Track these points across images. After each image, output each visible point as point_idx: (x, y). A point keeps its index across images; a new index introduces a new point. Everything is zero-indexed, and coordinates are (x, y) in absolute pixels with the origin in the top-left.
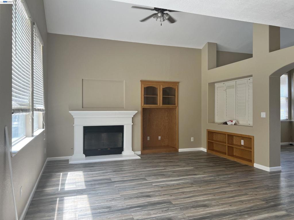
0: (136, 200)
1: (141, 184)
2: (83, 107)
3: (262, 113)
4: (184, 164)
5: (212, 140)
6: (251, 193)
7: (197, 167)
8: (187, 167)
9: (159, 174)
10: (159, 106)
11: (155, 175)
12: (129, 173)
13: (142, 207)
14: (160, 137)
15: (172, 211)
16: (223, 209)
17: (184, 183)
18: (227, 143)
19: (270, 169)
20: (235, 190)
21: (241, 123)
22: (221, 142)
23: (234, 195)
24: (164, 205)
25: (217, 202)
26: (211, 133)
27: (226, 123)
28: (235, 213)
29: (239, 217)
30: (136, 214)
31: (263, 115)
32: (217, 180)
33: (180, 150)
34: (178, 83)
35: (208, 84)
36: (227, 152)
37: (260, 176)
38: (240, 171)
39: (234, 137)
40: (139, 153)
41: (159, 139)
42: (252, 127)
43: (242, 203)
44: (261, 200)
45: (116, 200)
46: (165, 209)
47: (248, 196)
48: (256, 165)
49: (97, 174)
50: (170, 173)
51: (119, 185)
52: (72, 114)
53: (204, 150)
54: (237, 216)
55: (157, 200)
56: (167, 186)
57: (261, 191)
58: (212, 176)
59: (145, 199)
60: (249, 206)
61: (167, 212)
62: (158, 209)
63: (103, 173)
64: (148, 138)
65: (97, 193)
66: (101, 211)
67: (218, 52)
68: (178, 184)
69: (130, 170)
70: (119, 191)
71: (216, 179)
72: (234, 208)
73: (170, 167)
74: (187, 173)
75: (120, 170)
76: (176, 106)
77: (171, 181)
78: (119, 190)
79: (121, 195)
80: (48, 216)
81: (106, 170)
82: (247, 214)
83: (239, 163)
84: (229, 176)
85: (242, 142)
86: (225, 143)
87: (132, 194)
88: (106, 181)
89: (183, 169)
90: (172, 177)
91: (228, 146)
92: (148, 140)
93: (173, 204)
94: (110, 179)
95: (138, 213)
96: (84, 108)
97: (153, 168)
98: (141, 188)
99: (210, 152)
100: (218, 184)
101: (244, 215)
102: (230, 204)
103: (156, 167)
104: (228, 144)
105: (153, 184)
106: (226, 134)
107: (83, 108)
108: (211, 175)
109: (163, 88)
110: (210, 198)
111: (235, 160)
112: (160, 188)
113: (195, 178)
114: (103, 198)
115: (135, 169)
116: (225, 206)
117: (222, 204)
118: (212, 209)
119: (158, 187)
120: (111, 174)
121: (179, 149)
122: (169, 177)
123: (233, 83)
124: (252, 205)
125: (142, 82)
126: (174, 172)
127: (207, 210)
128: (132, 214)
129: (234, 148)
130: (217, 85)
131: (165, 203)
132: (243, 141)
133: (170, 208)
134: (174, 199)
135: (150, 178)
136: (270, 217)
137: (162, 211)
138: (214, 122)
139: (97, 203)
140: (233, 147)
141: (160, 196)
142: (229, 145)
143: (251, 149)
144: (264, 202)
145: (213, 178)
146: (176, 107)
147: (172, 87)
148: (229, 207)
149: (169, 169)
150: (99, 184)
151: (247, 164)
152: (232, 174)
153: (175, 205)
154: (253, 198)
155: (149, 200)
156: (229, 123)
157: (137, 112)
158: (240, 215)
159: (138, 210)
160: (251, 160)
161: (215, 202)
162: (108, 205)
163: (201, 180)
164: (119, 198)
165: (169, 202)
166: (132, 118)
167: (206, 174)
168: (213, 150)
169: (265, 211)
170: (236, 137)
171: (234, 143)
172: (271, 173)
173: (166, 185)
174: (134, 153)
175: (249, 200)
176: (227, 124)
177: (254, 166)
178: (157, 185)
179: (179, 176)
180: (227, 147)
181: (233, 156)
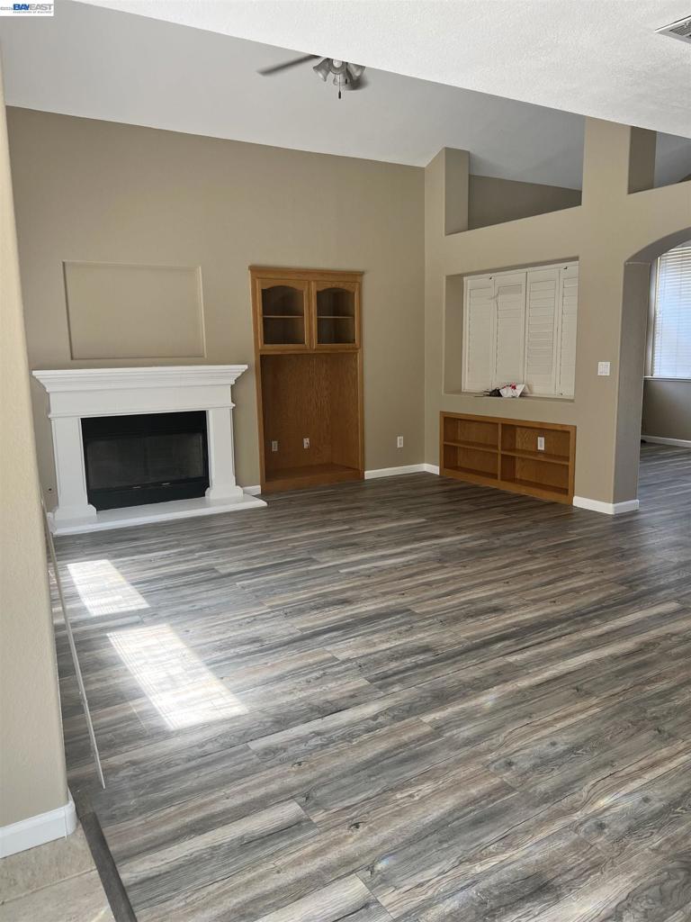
0: (315, 615)
1: (308, 573)
2: (75, 356)
3: (600, 363)
4: (395, 512)
5: (455, 441)
6: (589, 569)
7: (432, 516)
8: (406, 519)
9: (344, 542)
10: (308, 347)
11: (333, 547)
12: (259, 547)
13: (345, 628)
14: (306, 441)
15: (422, 629)
16: (541, 613)
17: (420, 561)
18: (500, 448)
19: (615, 508)
20: (550, 567)
21: (538, 390)
22: (479, 445)
23: (552, 577)
24: (398, 619)
25: (521, 597)
26: (451, 423)
27: (497, 393)
28: (570, 619)
29: (582, 625)
30: (337, 647)
31: (604, 368)
32: (498, 545)
33: (369, 474)
34: (361, 274)
35: (444, 278)
36: (499, 473)
37: (596, 527)
38: (545, 520)
39: (518, 429)
40: (257, 489)
41: (306, 446)
42: (572, 401)
43: (577, 595)
44: (615, 582)
45: (263, 619)
46: (404, 628)
47: (584, 577)
48: (579, 502)
49: (162, 558)
50: (370, 539)
51: (249, 582)
52: (41, 381)
53: (433, 469)
54: (577, 623)
55: (373, 607)
56: (379, 571)
57: (609, 563)
58: (482, 538)
59: (342, 610)
60: (595, 598)
61: (412, 635)
62: (386, 629)
63: (180, 554)
64: (275, 446)
65: (196, 608)
66: (240, 650)
67: (472, 179)
68: (407, 565)
69: (255, 540)
70: (257, 596)
71: (493, 543)
72: (563, 607)
73: (363, 522)
74: (414, 535)
75: (226, 542)
76: (358, 347)
77: (383, 557)
78: (258, 594)
79: (271, 607)
80: (98, 680)
81: (184, 546)
82: (597, 617)
83: (533, 500)
84: (524, 533)
85: (541, 444)
86: (496, 447)
87: (299, 601)
88: (202, 575)
89: (400, 526)
90: (382, 547)
91: (503, 456)
92: (273, 450)
93: (416, 614)
94: (211, 569)
95: (341, 645)
96: (76, 360)
97: (315, 528)
98: (314, 583)
99: (451, 474)
100: (506, 556)
101: (591, 619)
102: (553, 599)
103: (324, 525)
104: (502, 449)
105: (341, 571)
106: (497, 424)
107: (72, 358)
108: (476, 533)
109: (318, 293)
110: (500, 590)
111: (523, 491)
112: (363, 578)
113: (441, 546)
114: (223, 619)
115: (268, 537)
116: (542, 604)
117: (532, 600)
118: (514, 614)
119: (359, 576)
120: (208, 555)
121: (366, 472)
122: (373, 547)
123: (516, 277)
124: (601, 595)
125: (256, 271)
126: (380, 534)
127: (506, 619)
128: (328, 648)
129: (517, 460)
130: (468, 282)
131: (398, 613)
132: (543, 439)
133: (415, 625)
134: (413, 603)
135: (324, 554)
136: (649, 617)
137: (400, 633)
138: (459, 391)
139: (214, 635)
140: (514, 458)
141: (376, 597)
142: (505, 453)
143: (568, 460)
144: (624, 588)
145: (486, 541)
146: (357, 349)
147: (346, 288)
148: (551, 606)
149: (362, 528)
150: (186, 584)
151: (553, 500)
152: (527, 528)
153: (423, 616)
154: (597, 579)
155: (352, 610)
156: (506, 393)
157: (246, 367)
158: (583, 621)
159: (335, 637)
160: (566, 490)
161: (516, 599)
162: (250, 636)
163: (460, 550)
164: (268, 616)
165: (405, 611)
166: (232, 386)
167: (465, 533)
168: (456, 468)
169: (634, 605)
170: (524, 430)
171: (519, 446)
172: (618, 517)
173: (375, 569)
174: (244, 493)
175: (590, 586)
176: (500, 395)
177: (574, 504)
178: (353, 573)
179: (398, 544)
180: (499, 458)
181: (513, 480)
